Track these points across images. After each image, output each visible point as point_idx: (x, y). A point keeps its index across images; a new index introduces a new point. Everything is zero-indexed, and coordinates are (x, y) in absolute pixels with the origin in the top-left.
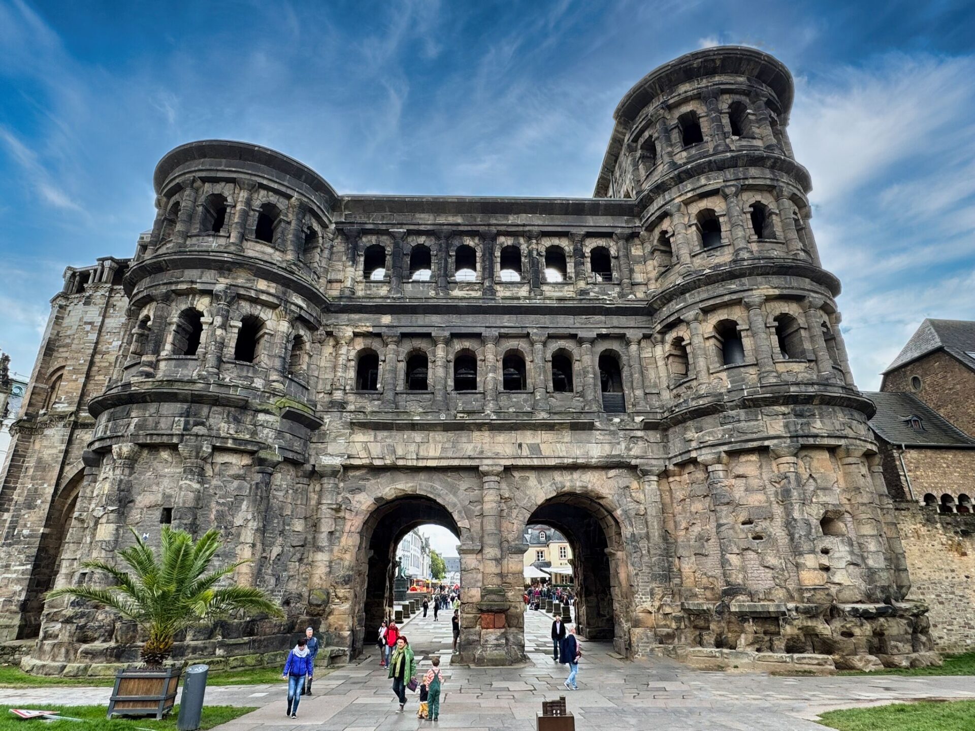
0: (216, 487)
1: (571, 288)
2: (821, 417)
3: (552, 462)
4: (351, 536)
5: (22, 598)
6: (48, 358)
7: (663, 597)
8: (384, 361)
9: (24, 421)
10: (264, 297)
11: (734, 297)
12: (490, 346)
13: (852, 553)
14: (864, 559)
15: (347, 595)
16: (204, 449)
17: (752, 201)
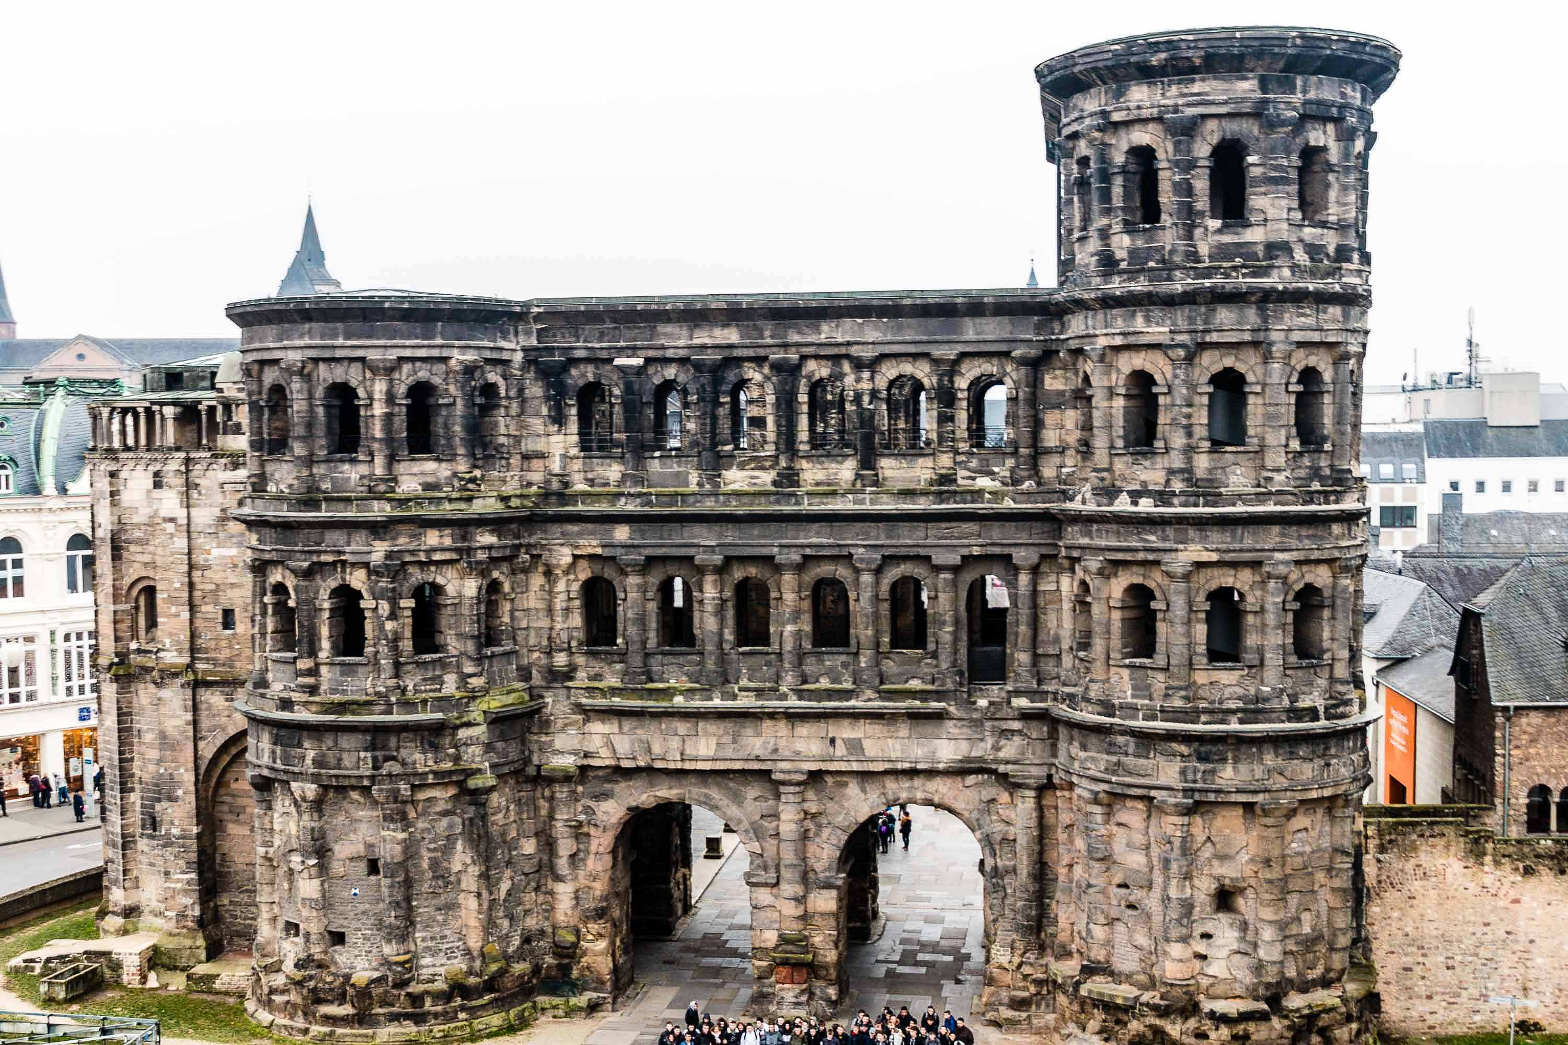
0: (423, 831)
1: (929, 462)
2: (1236, 760)
3: (880, 767)
4: (600, 859)
5: (197, 913)
6: (117, 563)
7: (1025, 953)
8: (625, 600)
9: (117, 664)
10: (437, 557)
11: (1151, 557)
12: (788, 578)
13: (1243, 939)
14: (1255, 946)
15: (603, 932)
16: (403, 792)
17: (1217, 368)
